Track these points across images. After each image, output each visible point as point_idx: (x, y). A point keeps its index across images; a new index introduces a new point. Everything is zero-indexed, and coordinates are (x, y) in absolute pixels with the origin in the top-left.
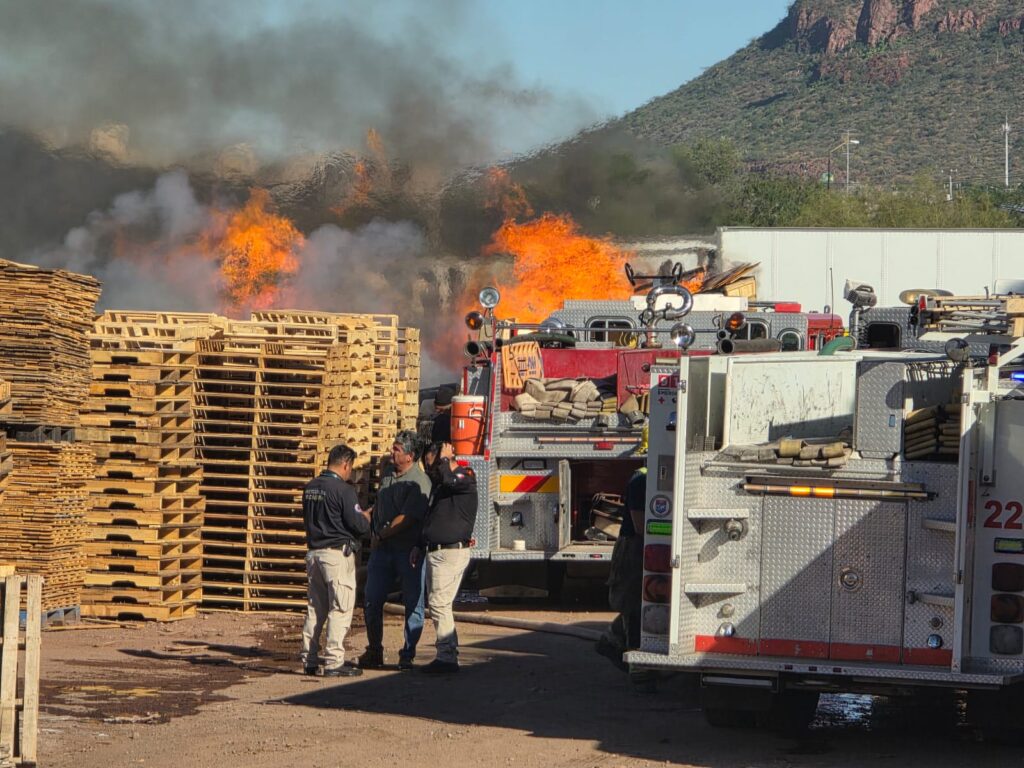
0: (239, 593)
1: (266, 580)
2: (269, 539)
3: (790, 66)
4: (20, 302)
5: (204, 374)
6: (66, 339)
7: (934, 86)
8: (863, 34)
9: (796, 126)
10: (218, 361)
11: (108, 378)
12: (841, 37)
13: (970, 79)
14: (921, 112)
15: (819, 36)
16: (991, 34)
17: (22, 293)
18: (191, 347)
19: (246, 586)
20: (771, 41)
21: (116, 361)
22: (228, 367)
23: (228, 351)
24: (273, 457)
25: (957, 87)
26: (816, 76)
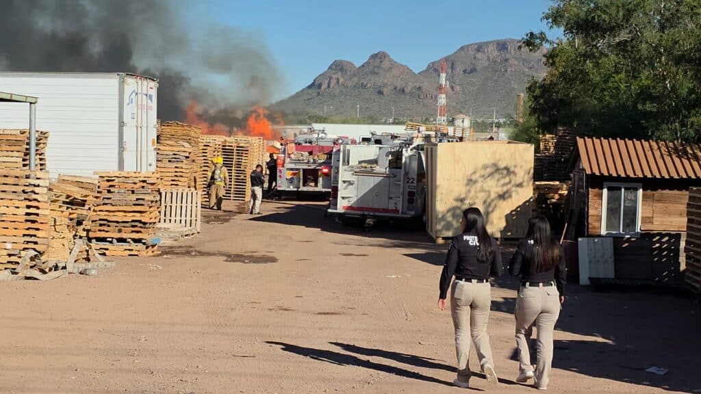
0: (230, 197)
1: (236, 194)
2: (236, 185)
3: (314, 92)
4: (184, 132)
5: (223, 149)
6: (195, 141)
7: (343, 97)
8: (329, 86)
9: (315, 105)
10: (225, 146)
11: (203, 149)
12: (324, 86)
13: (351, 96)
14: (341, 102)
15: (320, 86)
16: (355, 87)
17: (185, 130)
18: (220, 143)
19: (232, 195)
20: (310, 87)
21: (205, 146)
22: (227, 148)
23: (228, 144)
24: (238, 167)
25: (348, 97)
26: (319, 94)
